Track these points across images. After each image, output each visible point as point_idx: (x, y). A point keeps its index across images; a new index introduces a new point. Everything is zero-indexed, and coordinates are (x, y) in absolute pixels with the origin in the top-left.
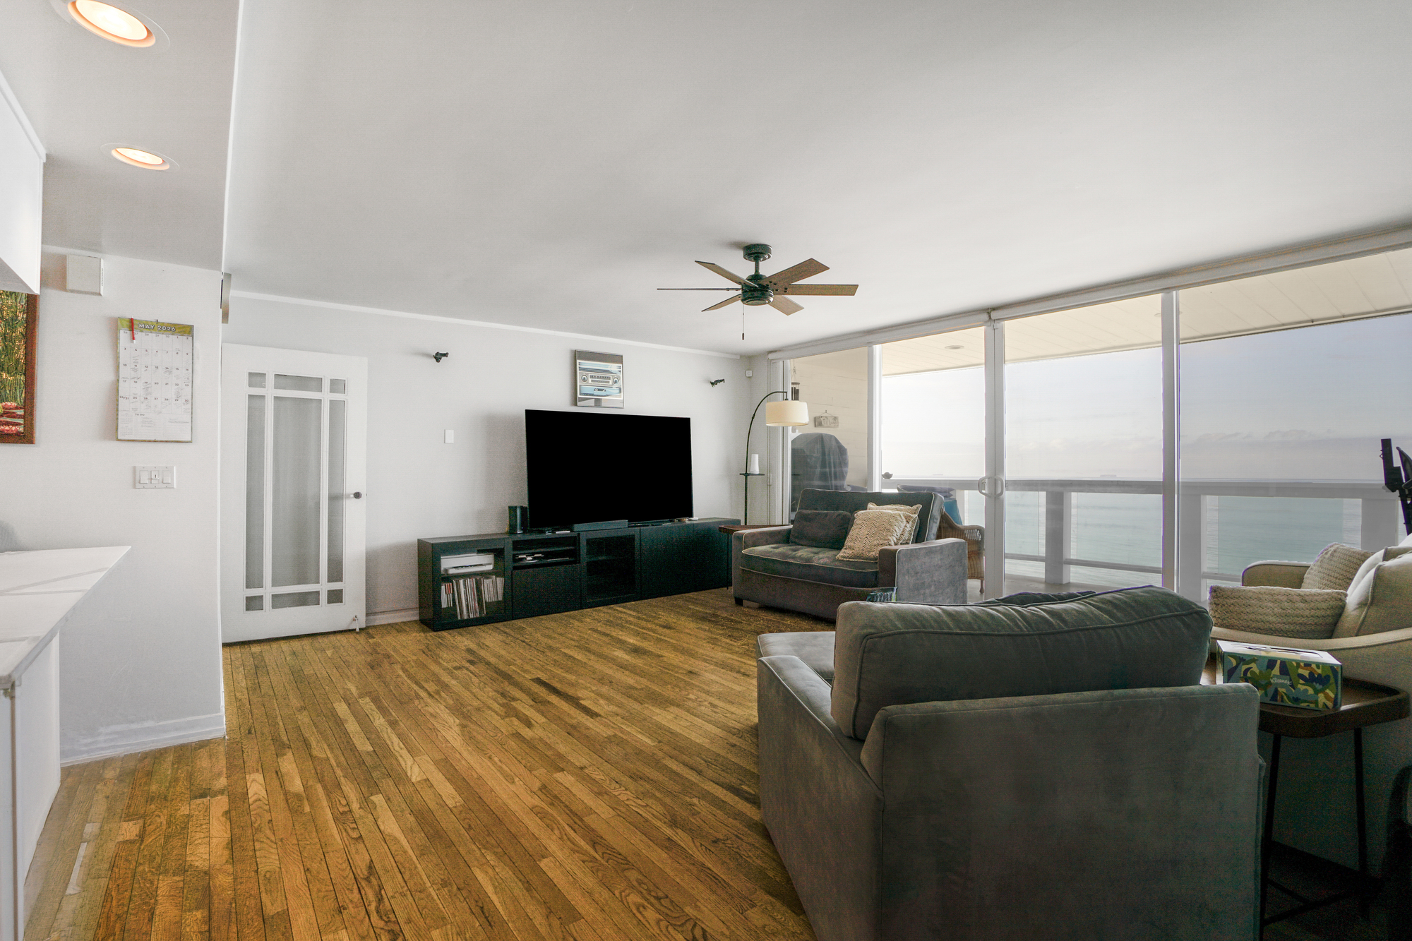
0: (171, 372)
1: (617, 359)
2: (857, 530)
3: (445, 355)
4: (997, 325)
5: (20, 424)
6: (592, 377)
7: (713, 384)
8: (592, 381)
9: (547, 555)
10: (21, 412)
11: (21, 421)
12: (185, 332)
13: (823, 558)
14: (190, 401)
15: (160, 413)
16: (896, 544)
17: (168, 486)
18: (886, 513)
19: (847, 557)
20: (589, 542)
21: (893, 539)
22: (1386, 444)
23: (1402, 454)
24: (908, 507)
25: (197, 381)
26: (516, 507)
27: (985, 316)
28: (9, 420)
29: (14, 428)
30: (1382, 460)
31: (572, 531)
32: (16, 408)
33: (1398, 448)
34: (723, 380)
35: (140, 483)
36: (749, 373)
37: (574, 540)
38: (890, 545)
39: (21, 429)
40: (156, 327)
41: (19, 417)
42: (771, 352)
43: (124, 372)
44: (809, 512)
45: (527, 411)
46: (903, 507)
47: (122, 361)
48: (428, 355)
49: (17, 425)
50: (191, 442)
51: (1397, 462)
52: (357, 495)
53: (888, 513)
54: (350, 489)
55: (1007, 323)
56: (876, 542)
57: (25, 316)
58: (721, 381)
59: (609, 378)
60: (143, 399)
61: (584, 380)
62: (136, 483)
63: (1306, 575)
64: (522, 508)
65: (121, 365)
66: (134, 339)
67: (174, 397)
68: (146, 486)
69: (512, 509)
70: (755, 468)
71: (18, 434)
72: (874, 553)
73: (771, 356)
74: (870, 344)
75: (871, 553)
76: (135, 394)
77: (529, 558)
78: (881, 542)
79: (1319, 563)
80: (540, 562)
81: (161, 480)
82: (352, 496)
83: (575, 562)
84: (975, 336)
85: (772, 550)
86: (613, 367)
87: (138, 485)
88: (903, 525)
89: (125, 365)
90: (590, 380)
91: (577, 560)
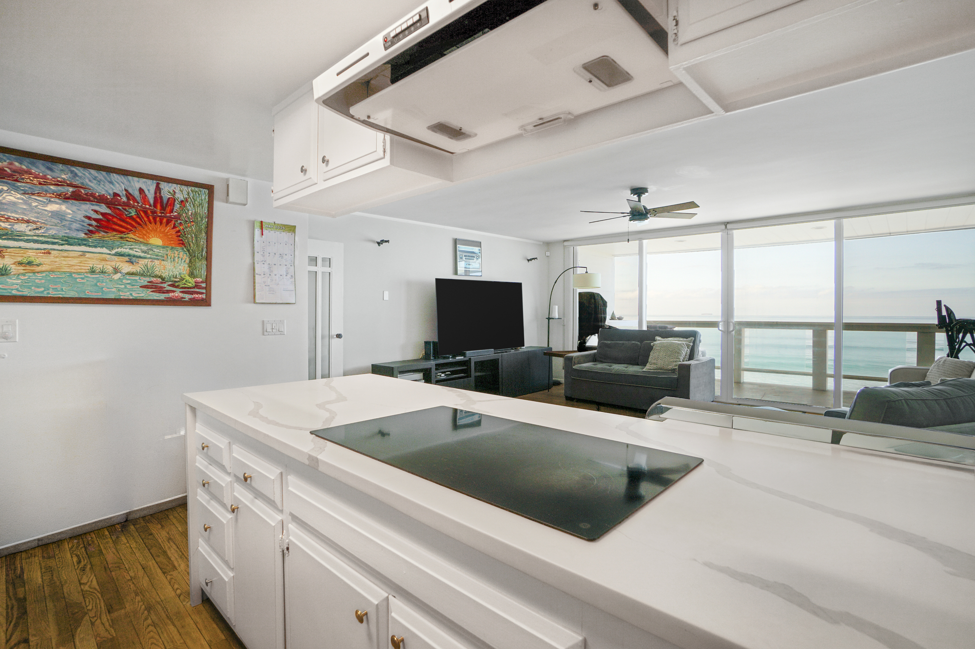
0: (282, 257)
1: (478, 244)
2: (658, 353)
3: (388, 241)
4: (730, 232)
5: (202, 293)
6: (465, 256)
7: (528, 260)
8: (465, 259)
9: (453, 373)
10: (204, 285)
11: (204, 291)
12: (290, 230)
13: (633, 369)
14: (293, 276)
15: (278, 284)
16: (683, 361)
17: (281, 333)
18: (674, 343)
19: (653, 369)
20: (475, 363)
21: (681, 358)
22: (939, 303)
23: (947, 309)
24: (685, 339)
25: (297, 263)
26: (430, 342)
27: (723, 227)
28: (198, 290)
29: (200, 296)
30: (936, 312)
31: (465, 357)
32: (202, 282)
33: (945, 306)
34: (536, 258)
35: (267, 332)
36: (548, 254)
37: (467, 363)
38: (680, 361)
39: (204, 296)
40: (274, 227)
41: (203, 288)
42: (565, 241)
43: (258, 257)
44: (609, 342)
45: (437, 280)
46: (681, 339)
47: (256, 249)
48: (373, 241)
49: (202, 294)
50: (294, 304)
51: (944, 313)
52: (339, 336)
53: (676, 343)
54: (334, 332)
55: (735, 232)
56: (672, 360)
57: (207, 220)
58: (535, 258)
59: (474, 257)
60: (268, 275)
61: (461, 258)
62: (264, 332)
63: (928, 373)
64: (434, 343)
65: (256, 252)
66: (263, 235)
67: (285, 273)
68: (270, 333)
69: (427, 343)
70: (556, 314)
71: (203, 299)
72: (671, 367)
73: (566, 243)
74: (640, 239)
75: (669, 366)
76: (264, 272)
77: (443, 375)
78: (675, 360)
79: (936, 367)
80: (448, 378)
81: (278, 330)
82: (335, 336)
83: (467, 377)
84: (715, 238)
85: (594, 366)
86: (476, 249)
87: (265, 333)
88: (686, 350)
89: (258, 252)
90: (464, 258)
91: (469, 376)
